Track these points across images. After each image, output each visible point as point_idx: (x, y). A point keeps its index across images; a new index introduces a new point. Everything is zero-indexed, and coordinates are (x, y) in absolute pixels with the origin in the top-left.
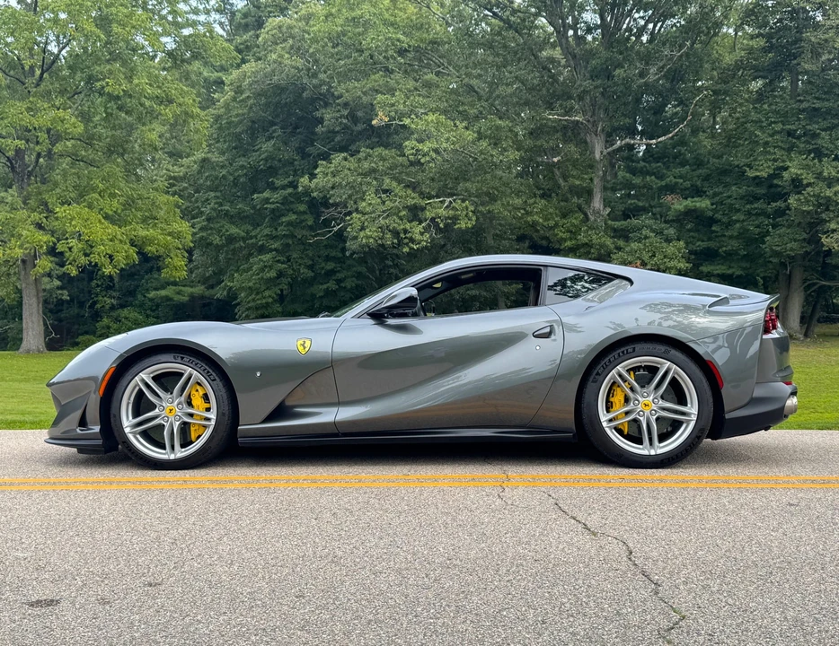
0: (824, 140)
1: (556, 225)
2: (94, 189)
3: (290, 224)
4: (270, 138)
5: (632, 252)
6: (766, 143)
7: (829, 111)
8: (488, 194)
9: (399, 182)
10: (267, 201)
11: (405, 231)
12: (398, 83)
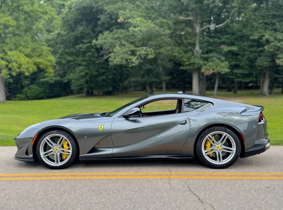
0: (278, 26)
1: (183, 56)
2: (21, 45)
3: (89, 56)
4: (82, 25)
5: (209, 66)
6: (257, 27)
7: (279, 15)
8: (159, 45)
9: (128, 41)
10: (81, 48)
11: (130, 59)
12: (127, 6)
